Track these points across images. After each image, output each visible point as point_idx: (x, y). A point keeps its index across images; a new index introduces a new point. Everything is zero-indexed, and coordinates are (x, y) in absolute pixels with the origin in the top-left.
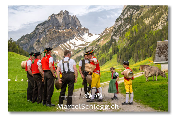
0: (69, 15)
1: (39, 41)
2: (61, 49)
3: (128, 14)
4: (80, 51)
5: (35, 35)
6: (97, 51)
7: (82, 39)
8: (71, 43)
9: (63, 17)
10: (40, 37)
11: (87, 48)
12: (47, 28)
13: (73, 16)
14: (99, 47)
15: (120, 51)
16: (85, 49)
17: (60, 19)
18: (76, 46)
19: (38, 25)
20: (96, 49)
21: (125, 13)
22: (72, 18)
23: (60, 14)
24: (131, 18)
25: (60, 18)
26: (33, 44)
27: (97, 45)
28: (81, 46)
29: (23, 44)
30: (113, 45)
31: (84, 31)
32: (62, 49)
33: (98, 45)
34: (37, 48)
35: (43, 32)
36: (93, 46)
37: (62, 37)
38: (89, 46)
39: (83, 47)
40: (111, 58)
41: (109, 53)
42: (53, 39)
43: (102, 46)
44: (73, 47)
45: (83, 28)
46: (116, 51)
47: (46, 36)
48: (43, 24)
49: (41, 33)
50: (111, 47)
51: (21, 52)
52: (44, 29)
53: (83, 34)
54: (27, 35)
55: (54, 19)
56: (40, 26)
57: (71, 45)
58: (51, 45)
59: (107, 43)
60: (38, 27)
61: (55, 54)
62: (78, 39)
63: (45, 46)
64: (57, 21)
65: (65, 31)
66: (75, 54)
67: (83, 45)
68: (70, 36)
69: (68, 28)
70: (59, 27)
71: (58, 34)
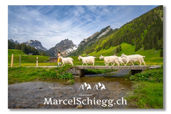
0: (68, 40)
1: (56, 50)
8: (68, 50)
10: (57, 48)
17: (65, 42)
22: (70, 41)
23: (65, 40)
26: (54, 50)
32: (65, 52)
44: (68, 52)
64: (64, 43)
68: (68, 48)
69: (67, 45)
70: (64, 45)
71: (63, 47)
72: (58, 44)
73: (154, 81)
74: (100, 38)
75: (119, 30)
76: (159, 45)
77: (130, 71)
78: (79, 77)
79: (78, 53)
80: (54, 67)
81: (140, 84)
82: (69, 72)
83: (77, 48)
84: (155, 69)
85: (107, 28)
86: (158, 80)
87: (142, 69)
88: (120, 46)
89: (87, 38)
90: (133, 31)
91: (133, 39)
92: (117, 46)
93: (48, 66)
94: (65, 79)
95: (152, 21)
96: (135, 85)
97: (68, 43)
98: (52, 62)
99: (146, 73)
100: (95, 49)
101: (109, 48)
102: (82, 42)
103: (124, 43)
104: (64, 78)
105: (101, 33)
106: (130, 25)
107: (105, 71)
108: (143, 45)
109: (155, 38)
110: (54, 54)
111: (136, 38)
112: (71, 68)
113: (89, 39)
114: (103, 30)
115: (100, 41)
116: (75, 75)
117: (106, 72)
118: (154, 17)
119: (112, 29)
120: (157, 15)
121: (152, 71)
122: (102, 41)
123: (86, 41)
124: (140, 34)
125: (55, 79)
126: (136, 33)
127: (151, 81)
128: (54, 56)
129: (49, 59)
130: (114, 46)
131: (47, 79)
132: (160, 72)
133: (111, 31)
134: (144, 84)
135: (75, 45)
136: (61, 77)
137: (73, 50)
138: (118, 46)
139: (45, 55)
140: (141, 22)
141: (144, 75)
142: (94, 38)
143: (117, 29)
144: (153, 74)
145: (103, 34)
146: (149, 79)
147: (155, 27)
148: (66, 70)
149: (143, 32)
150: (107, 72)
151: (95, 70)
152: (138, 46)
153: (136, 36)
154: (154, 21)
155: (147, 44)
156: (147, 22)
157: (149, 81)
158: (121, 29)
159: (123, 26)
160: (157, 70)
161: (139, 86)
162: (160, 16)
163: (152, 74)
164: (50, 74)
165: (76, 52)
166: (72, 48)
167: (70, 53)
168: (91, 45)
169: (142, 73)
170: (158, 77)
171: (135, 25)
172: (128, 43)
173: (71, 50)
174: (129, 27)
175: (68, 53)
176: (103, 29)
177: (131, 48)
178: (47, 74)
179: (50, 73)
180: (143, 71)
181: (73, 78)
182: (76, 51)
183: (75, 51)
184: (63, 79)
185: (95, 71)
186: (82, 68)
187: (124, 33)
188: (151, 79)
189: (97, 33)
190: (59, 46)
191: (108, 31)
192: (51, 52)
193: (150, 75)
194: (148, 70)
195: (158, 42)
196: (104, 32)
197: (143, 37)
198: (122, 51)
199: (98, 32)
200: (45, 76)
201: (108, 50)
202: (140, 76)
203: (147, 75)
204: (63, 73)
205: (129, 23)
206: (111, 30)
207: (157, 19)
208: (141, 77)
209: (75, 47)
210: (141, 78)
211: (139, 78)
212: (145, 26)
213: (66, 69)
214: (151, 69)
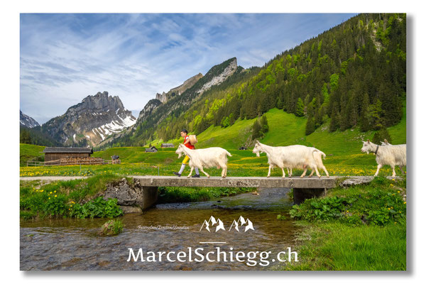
0: (109, 96)
1: (69, 125)
3: (149, 109)
5: (66, 118)
7: (120, 123)
8: (106, 128)
10: (71, 120)
12: (80, 111)
13: (115, 97)
17: (97, 102)
19: (71, 108)
22: (113, 99)
23: (98, 96)
24: (150, 112)
25: (97, 100)
26: (62, 127)
29: (51, 127)
32: (95, 133)
34: (66, 132)
35: (75, 115)
37: (97, 121)
42: (85, 123)
44: (107, 132)
48: (76, 107)
49: (73, 116)
52: (77, 112)
53: (124, 117)
54: (57, 118)
55: (90, 101)
56: (73, 109)
57: (106, 130)
58: (83, 129)
60: (70, 110)
64: (93, 104)
65: (101, 114)
67: (119, 130)
68: (106, 119)
69: (105, 111)
70: (94, 109)
71: (92, 118)
72: (74, 107)
73: (354, 222)
74: (205, 94)
75: (262, 71)
76: (369, 120)
77: (291, 191)
78: (139, 210)
79: (137, 136)
80: (60, 181)
81: (318, 231)
82: (107, 197)
83: (135, 122)
84: (358, 185)
85: (227, 64)
86: (366, 218)
87: (324, 187)
88: (265, 118)
89: (166, 92)
90: (301, 76)
91: (300, 99)
92: (255, 120)
93: (38, 175)
94: (95, 217)
95: (351, 51)
96: (304, 234)
97: (106, 104)
98: (54, 164)
99: (335, 198)
100: (191, 124)
101: (232, 123)
102: (152, 102)
103: (275, 109)
104: (92, 215)
105: (209, 77)
106: (293, 58)
107: (218, 194)
108: (327, 116)
109: (359, 99)
110: (60, 138)
111: (308, 96)
112: (115, 184)
113: (172, 93)
114: (217, 70)
115: (207, 101)
116: (127, 204)
117: (222, 196)
118: (356, 39)
119: (240, 68)
120: (364, 33)
121: (351, 192)
122: (212, 101)
123: (164, 100)
124: (318, 84)
125: (61, 217)
126: (308, 82)
127: (348, 222)
128: (61, 145)
129: (44, 155)
130: (248, 119)
131: (34, 217)
132: (370, 196)
133: (240, 74)
134: (329, 231)
135: (130, 112)
136: (81, 211)
137: (121, 127)
138: (259, 119)
139: (29, 139)
140: (322, 50)
141: (328, 204)
142: (187, 91)
143: (256, 67)
144: (353, 199)
145: (216, 81)
146: (341, 214)
147: (361, 68)
148: (97, 191)
149: (327, 80)
150: (225, 196)
151: (190, 189)
152: (314, 119)
153: (308, 92)
154: (358, 50)
155: (338, 113)
156: (338, 52)
157: (342, 221)
158: (268, 70)
159: (272, 61)
160: (363, 189)
161: (314, 236)
162: (372, 37)
163: (350, 202)
164: (47, 204)
165: (131, 134)
166: (120, 121)
167: (114, 135)
168: (177, 113)
169: (325, 198)
170: (366, 210)
171: (306, 58)
172: (285, 110)
173: (117, 127)
174: (290, 64)
175: (108, 137)
176: (215, 66)
177: (295, 124)
178: (35, 203)
179: (45, 198)
180: (326, 191)
181: (121, 215)
182: (133, 130)
183: (130, 130)
184: (88, 217)
185: (189, 192)
186: (148, 184)
187: (274, 81)
188: (349, 214)
189: (198, 79)
190: (77, 114)
191: (228, 72)
192: (50, 133)
193: (345, 203)
194: (340, 188)
195: (368, 109)
196: (218, 75)
197: (326, 95)
198: (268, 134)
199: (200, 74)
200: (29, 209)
201: (229, 128)
202: (317, 206)
203: (336, 205)
204: (90, 198)
205: (291, 52)
206: (239, 72)
207: (364, 45)
208: (322, 210)
209: (128, 118)
210: (321, 213)
211: (316, 212)
212: (333, 63)
213: (97, 187)
214: (348, 185)
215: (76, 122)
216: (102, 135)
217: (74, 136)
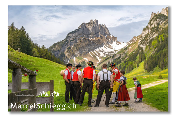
0: (99, 24)
1: (69, 48)
2: (90, 56)
4: (108, 58)
5: (66, 43)
6: (125, 58)
7: (110, 47)
8: (100, 51)
9: (93, 26)
10: (71, 45)
11: (115, 55)
12: (78, 36)
13: (103, 25)
14: (127, 55)
15: (146, 59)
16: (114, 56)
17: (90, 28)
18: (105, 53)
19: (70, 33)
20: (124, 56)
21: (152, 22)
22: (102, 27)
23: (90, 23)
25: (90, 26)
26: (64, 51)
27: (124, 53)
28: (110, 54)
29: (54, 51)
30: (140, 53)
31: (113, 39)
32: (92, 56)
33: (126, 53)
34: (67, 55)
35: (74, 40)
36: (121, 54)
37: (92, 45)
38: (117, 54)
39: (112, 55)
40: (138, 66)
41: (136, 60)
42: (83, 47)
43: (129, 54)
44: (102, 54)
45: (112, 36)
46: (143, 59)
47: (77, 43)
48: (74, 33)
49: (72, 41)
50: (138, 55)
51: (53, 58)
52: (75, 37)
53: (112, 42)
54: (58, 43)
55: (85, 27)
57: (100, 53)
58: (81, 52)
59: (135, 51)
60: (69, 35)
61: (84, 61)
62: (106, 47)
63: (75, 54)
64: (88, 30)
65: (94, 39)
66: (104, 61)
67: (111, 52)
68: (99, 44)
71: (88, 42)
72: (72, 33)
97: (97, 30)
190: (75, 39)
215: (75, 46)
216: (98, 57)
217: (75, 59)
